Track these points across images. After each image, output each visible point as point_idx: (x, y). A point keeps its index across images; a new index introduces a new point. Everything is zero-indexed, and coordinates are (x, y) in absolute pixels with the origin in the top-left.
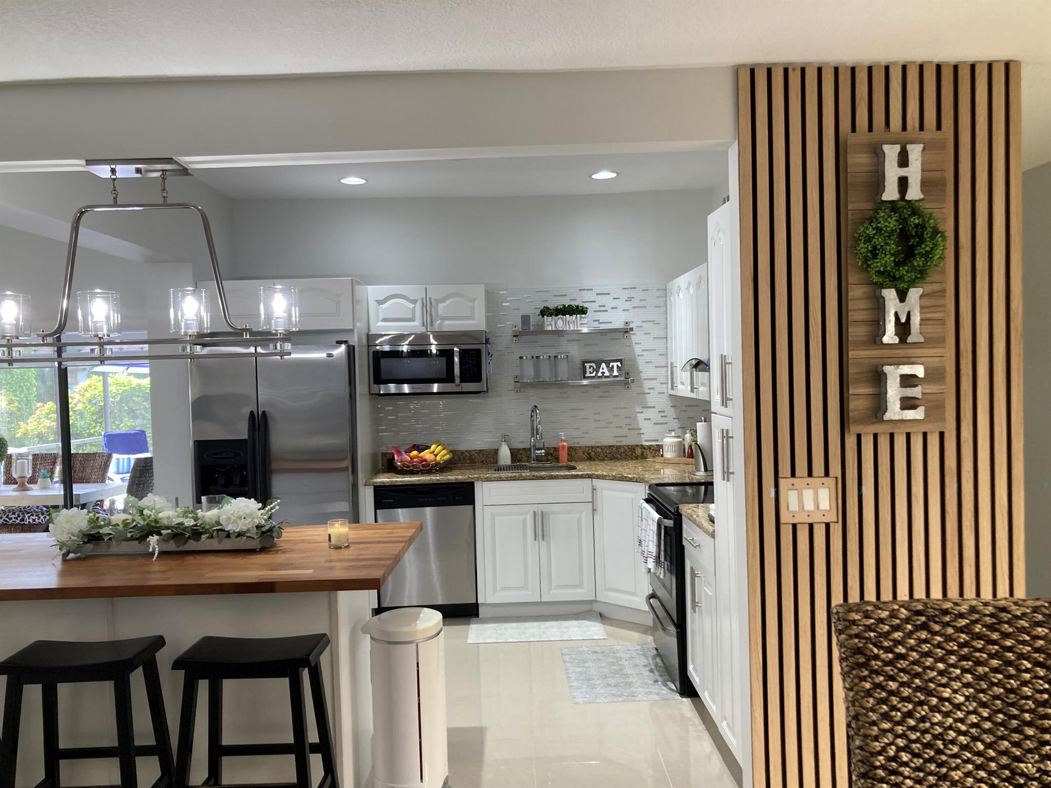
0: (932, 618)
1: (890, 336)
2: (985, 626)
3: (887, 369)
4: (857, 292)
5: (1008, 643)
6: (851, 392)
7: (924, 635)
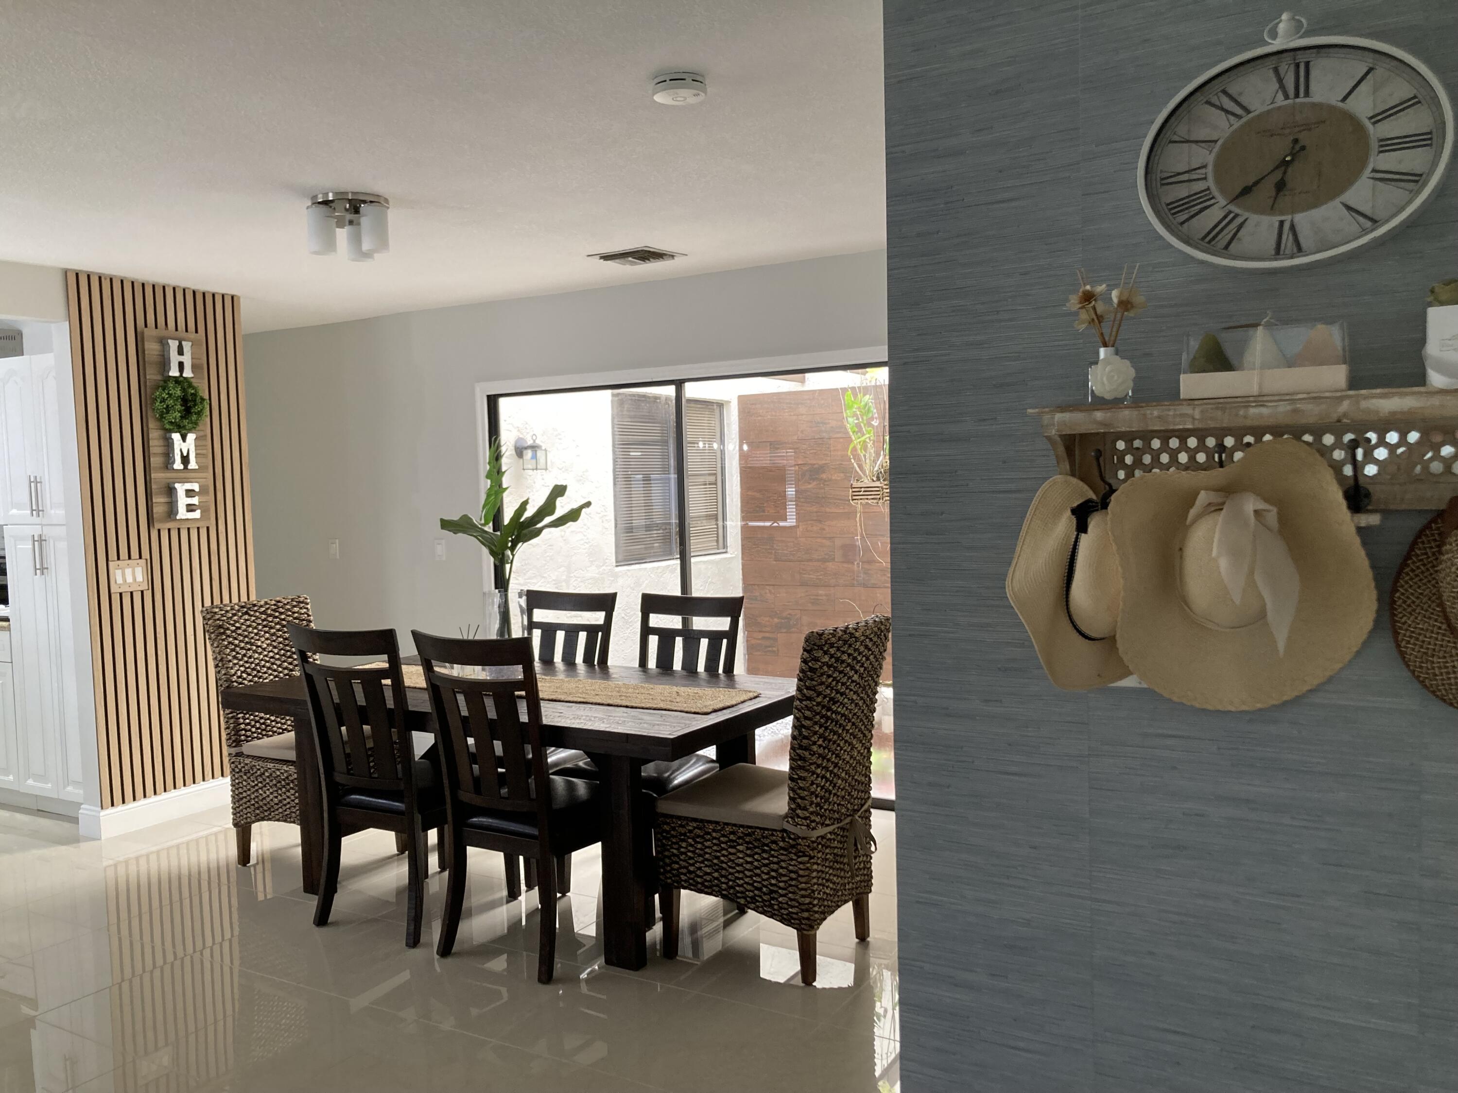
0: (249, 609)
1: (178, 465)
2: (272, 610)
3: (177, 485)
4: (155, 435)
5: (283, 617)
6: (154, 501)
7: (246, 617)
